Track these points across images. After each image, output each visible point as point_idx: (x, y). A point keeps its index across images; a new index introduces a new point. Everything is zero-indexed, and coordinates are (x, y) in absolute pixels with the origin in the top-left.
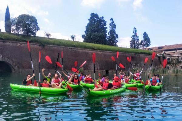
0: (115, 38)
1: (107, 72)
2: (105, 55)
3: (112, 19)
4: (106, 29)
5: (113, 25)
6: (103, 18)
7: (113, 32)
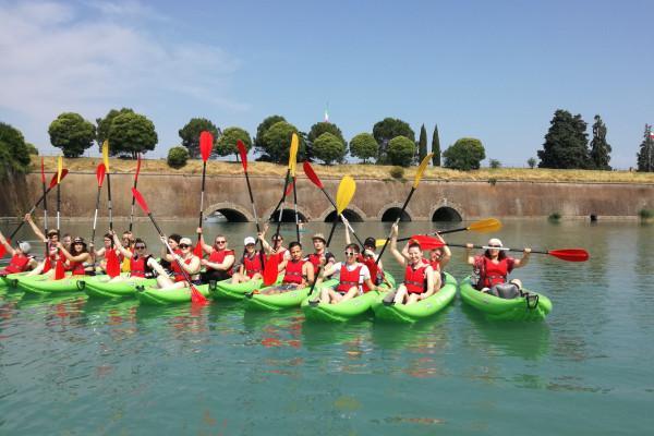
0: (604, 153)
1: (593, 218)
2: (588, 189)
3: (597, 117)
4: (587, 138)
5: (600, 128)
6: (579, 116)
7: (600, 140)
